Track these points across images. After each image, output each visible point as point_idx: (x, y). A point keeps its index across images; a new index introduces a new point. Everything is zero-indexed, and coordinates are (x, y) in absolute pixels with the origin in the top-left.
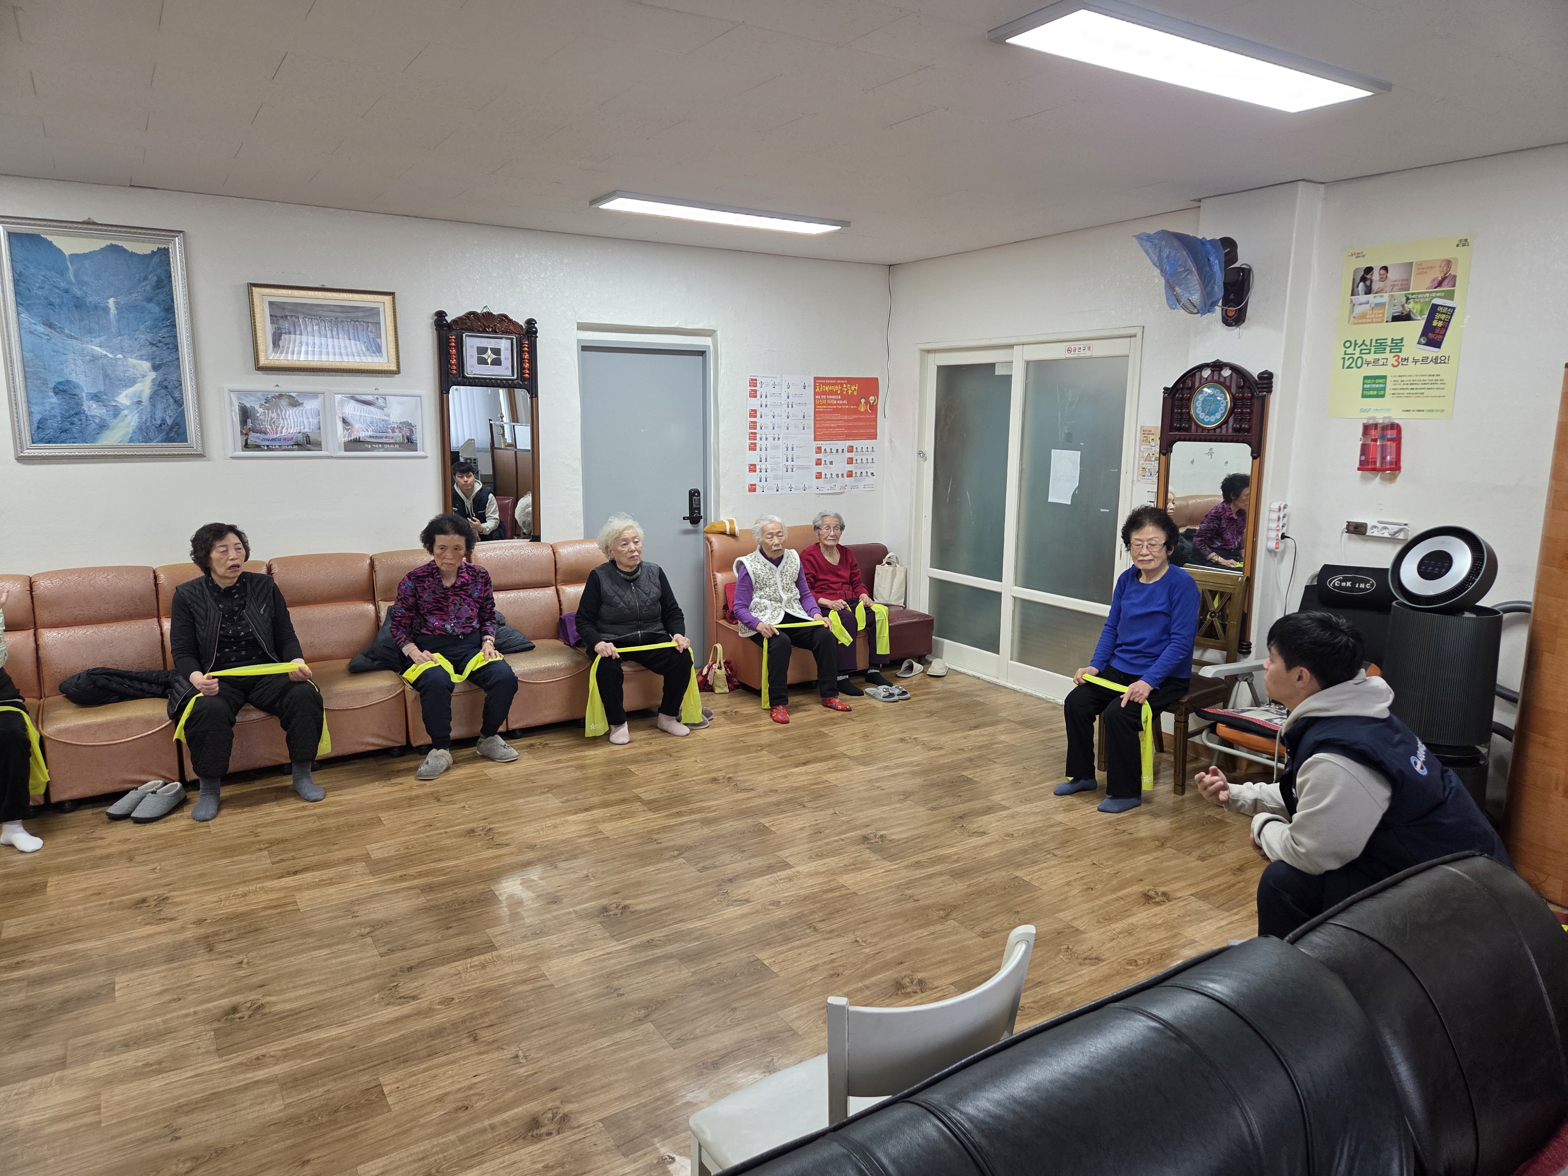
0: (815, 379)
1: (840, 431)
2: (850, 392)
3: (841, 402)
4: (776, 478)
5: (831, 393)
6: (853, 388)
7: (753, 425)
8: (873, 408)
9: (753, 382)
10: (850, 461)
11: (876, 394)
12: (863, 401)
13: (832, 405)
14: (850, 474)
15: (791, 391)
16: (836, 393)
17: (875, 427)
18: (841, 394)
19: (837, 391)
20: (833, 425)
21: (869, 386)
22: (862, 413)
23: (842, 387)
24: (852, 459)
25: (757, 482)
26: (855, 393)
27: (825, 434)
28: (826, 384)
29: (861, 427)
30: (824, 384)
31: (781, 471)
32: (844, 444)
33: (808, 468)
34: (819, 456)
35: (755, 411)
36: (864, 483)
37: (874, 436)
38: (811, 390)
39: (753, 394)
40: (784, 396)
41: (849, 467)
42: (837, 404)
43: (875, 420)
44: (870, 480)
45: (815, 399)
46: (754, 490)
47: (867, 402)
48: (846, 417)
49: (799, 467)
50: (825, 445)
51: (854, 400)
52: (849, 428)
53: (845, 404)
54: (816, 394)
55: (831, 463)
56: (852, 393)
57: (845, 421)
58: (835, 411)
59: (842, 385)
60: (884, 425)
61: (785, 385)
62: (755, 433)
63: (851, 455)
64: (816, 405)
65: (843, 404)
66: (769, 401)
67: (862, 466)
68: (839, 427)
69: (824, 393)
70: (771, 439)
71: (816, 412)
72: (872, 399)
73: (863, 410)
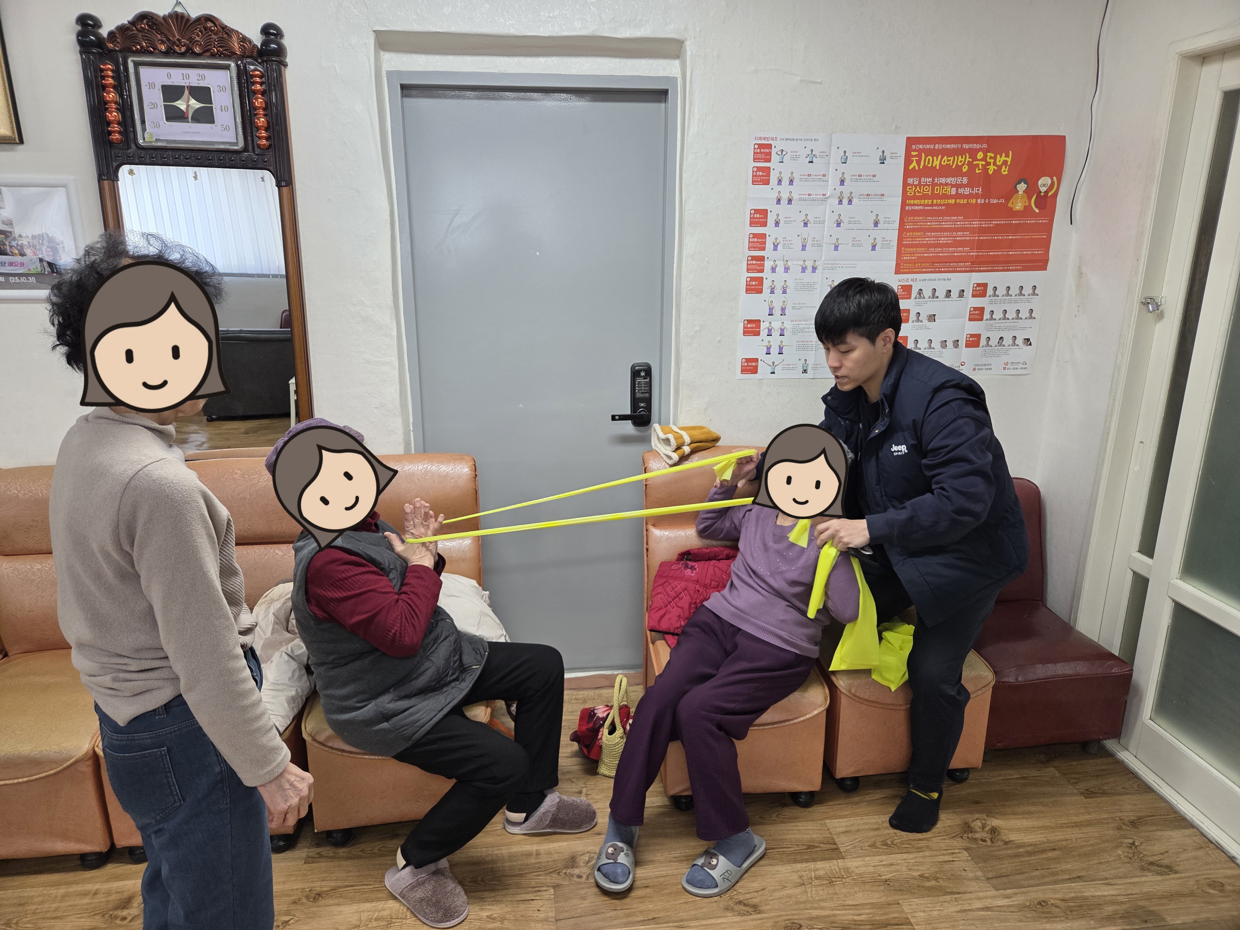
0: (911, 141)
1: (958, 252)
2: (991, 169)
3: (967, 191)
4: (802, 346)
5: (946, 171)
6: (1000, 160)
7: (758, 241)
9: (762, 152)
10: (977, 314)
11: (1057, 171)
12: (1022, 187)
13: (945, 197)
14: (974, 341)
15: (849, 170)
16: (957, 172)
17: (1046, 244)
18: (970, 173)
19: (959, 168)
20: (943, 241)
21: (1041, 155)
23: (973, 156)
24: (982, 310)
26: (1005, 171)
27: (921, 260)
28: (934, 153)
29: (1012, 244)
30: (928, 152)
32: (966, 280)
35: (764, 213)
36: (1005, 358)
37: (1041, 264)
38: (896, 166)
39: (761, 177)
41: (974, 327)
42: (958, 196)
43: (1048, 229)
44: (1020, 354)
45: (905, 184)
46: (755, 369)
48: (976, 224)
51: (1000, 187)
52: (980, 245)
53: (977, 196)
54: (907, 173)
56: (998, 171)
57: (972, 230)
58: (951, 210)
59: (973, 154)
60: (1066, 241)
62: (762, 259)
63: (978, 302)
64: (905, 197)
65: (970, 196)
66: (796, 192)
67: (1005, 324)
68: (957, 244)
69: (929, 171)
70: (795, 265)
71: (904, 214)
72: (1044, 182)
73: (1018, 206)
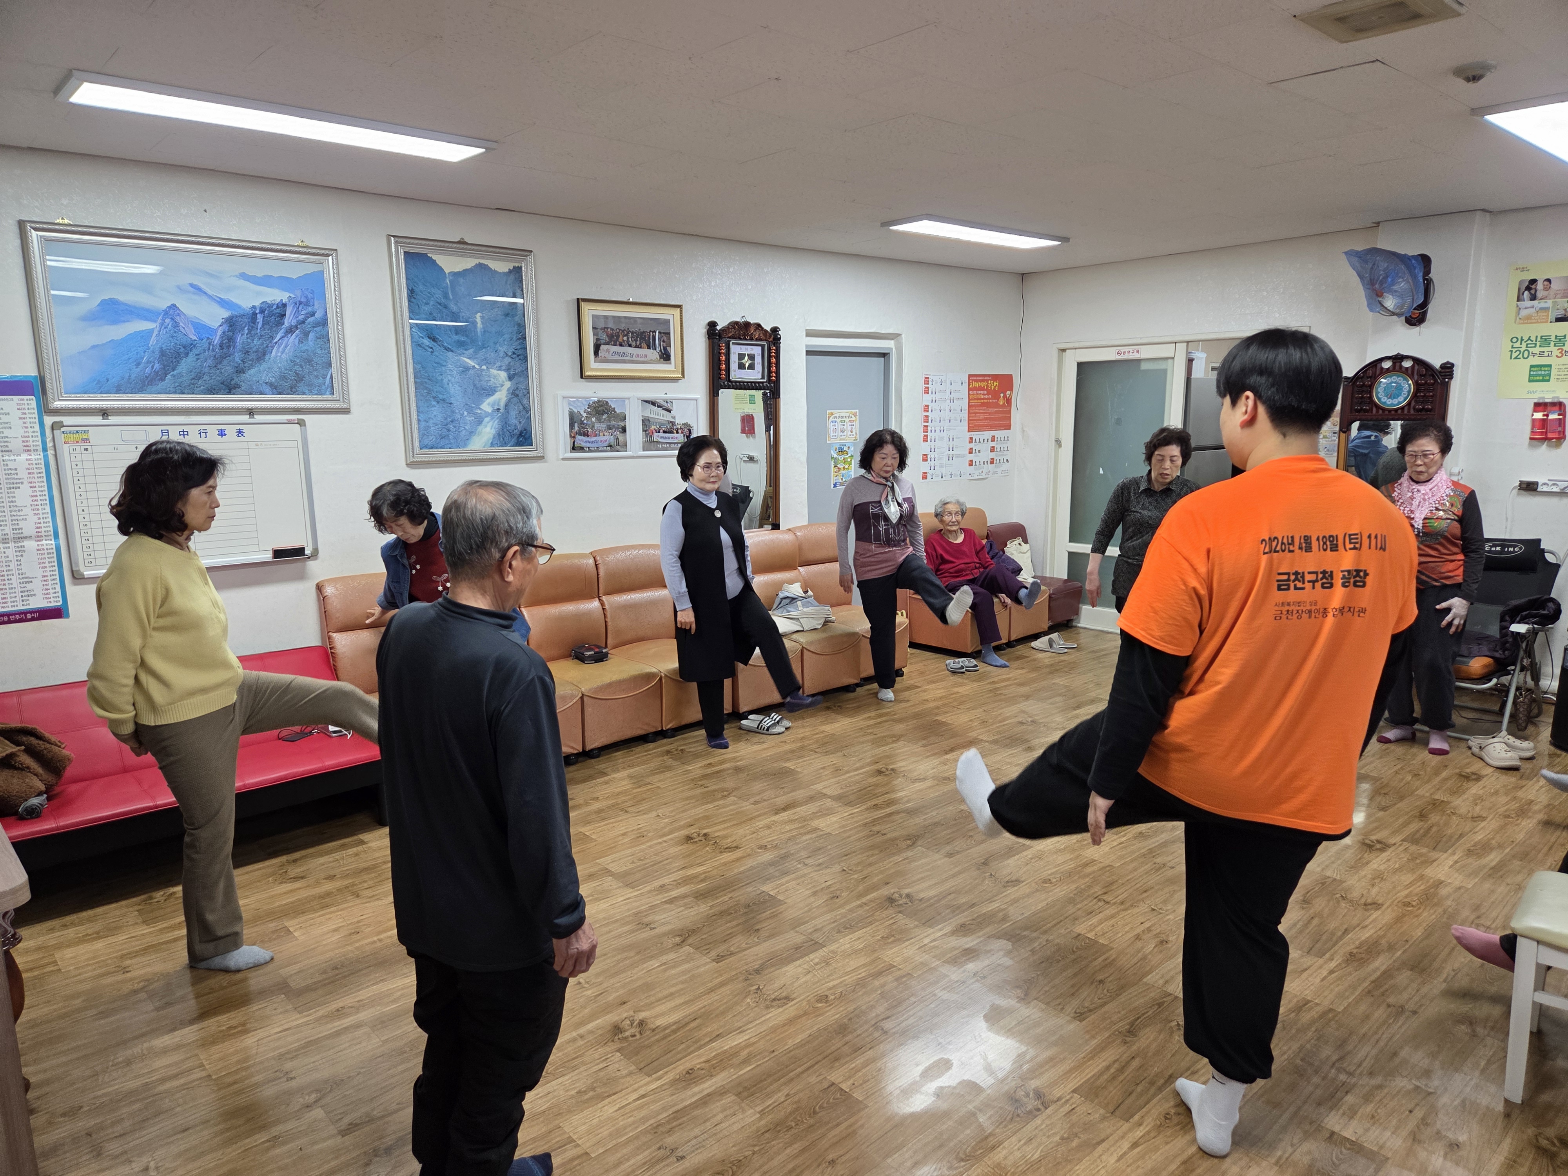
0: (969, 376)
1: (986, 422)
2: (993, 387)
3: (986, 397)
4: (941, 466)
5: (980, 388)
6: (995, 384)
7: (926, 419)
8: (1009, 401)
9: (927, 380)
10: (993, 449)
11: (1011, 389)
12: (1002, 395)
13: (981, 399)
14: (992, 463)
15: (953, 388)
16: (983, 389)
17: (1010, 419)
18: (986, 389)
19: (984, 387)
20: (981, 418)
21: (1006, 382)
22: (1001, 406)
23: (988, 383)
24: (994, 447)
25: (927, 470)
26: (997, 388)
27: (975, 426)
28: (976, 381)
29: (1001, 419)
30: (974, 381)
31: (945, 460)
32: (988, 435)
33: (963, 456)
34: (972, 445)
35: (927, 406)
36: (1002, 469)
37: (1008, 427)
38: (966, 386)
39: (926, 391)
40: (948, 392)
41: (992, 455)
42: (984, 399)
43: (1010, 411)
44: (1005, 466)
45: (969, 394)
46: (926, 478)
47: (1005, 396)
48: (991, 411)
49: (958, 456)
50: (976, 435)
51: (995, 394)
52: (990, 420)
53: (990, 399)
54: (970, 390)
55: (979, 451)
56: (995, 388)
57: (989, 414)
58: (983, 405)
59: (987, 381)
60: (1016, 417)
61: (948, 382)
62: (927, 426)
63: (993, 444)
64: (969, 400)
65: (988, 399)
66: (938, 396)
67: (1001, 453)
68: (986, 419)
69: (975, 389)
70: (938, 431)
71: (970, 406)
72: (1008, 392)
73: (1001, 403)
